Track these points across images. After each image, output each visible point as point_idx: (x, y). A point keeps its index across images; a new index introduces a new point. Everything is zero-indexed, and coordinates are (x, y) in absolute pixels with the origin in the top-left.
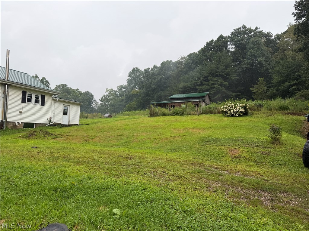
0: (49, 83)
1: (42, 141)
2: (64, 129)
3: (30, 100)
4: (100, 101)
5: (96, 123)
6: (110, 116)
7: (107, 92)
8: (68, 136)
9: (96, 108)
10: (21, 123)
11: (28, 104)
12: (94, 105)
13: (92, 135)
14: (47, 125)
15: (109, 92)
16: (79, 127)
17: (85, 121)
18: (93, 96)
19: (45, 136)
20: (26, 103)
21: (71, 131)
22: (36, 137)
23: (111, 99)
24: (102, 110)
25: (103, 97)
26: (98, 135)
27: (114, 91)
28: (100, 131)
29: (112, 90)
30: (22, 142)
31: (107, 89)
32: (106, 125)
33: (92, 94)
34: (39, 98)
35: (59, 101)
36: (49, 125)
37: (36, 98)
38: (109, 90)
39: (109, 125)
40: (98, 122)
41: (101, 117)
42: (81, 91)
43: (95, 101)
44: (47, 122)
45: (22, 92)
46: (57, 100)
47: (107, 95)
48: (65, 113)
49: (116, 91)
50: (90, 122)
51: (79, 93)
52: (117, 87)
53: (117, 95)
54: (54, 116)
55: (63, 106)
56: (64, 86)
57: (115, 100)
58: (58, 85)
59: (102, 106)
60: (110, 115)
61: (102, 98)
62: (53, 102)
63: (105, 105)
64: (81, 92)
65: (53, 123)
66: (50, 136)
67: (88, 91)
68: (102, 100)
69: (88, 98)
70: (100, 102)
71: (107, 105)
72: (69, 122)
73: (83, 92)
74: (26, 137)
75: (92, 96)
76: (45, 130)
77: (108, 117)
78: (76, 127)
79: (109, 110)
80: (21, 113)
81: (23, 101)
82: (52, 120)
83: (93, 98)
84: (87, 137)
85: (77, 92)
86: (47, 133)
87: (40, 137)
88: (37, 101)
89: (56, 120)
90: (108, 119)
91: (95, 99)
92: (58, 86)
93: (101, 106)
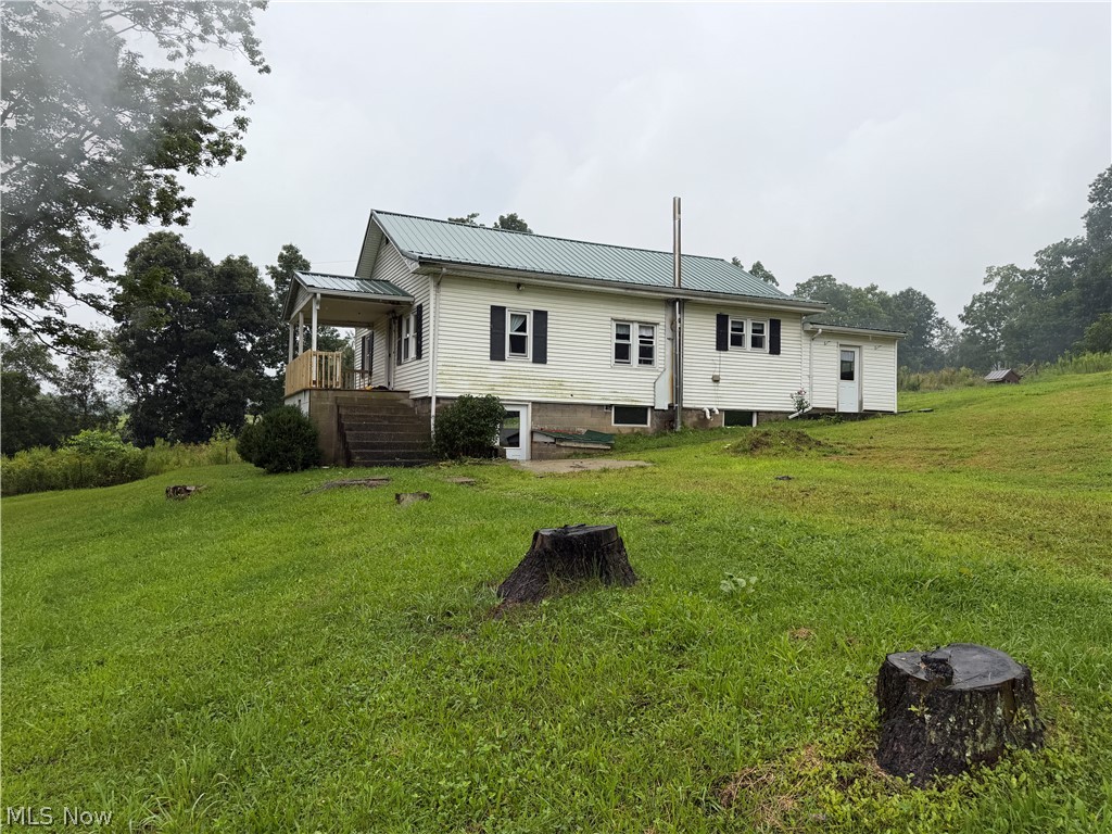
0: (774, 280)
1: (794, 463)
2: (850, 426)
3: (738, 341)
4: (963, 320)
5: (959, 404)
6: (1012, 378)
7: (989, 281)
8: (870, 448)
9: (945, 349)
10: (717, 412)
11: (733, 353)
12: (936, 341)
13: (958, 445)
14: (790, 417)
15: (997, 279)
16: (902, 421)
17: (912, 399)
18: (932, 303)
19: (798, 449)
20: (727, 350)
21: (878, 433)
22: (772, 451)
23: (1011, 310)
24: (974, 357)
25: (973, 304)
26: (983, 445)
27: (1024, 274)
28: (986, 431)
29: (1013, 269)
30: (739, 465)
31: (990, 269)
32: (1006, 410)
33: (928, 296)
34: (762, 332)
35: (826, 334)
36: (797, 414)
37: (754, 331)
38: (997, 274)
39: (1021, 408)
40: (968, 402)
41: (971, 385)
42: (884, 290)
43: (940, 322)
44: (791, 407)
45: (715, 317)
46: (820, 331)
47: (993, 295)
48: (847, 375)
49: (1033, 272)
50: (937, 403)
51: (876, 300)
52: (1037, 255)
53: (1037, 286)
54: (811, 388)
55: (839, 349)
56: (824, 282)
57: (1030, 309)
58: (803, 281)
59: (971, 338)
60: (1012, 372)
61: (968, 310)
62: (805, 340)
63: (984, 335)
64: (885, 294)
65: (810, 408)
66: (814, 449)
67: (910, 290)
68: (968, 315)
69: (912, 314)
70: (960, 327)
71: (993, 332)
72: (861, 403)
73: (890, 294)
74: (745, 451)
75: (926, 306)
76: (793, 429)
77: (1003, 381)
78: (889, 422)
79: (1004, 356)
80: (716, 380)
81: (721, 345)
82: (806, 398)
83: (932, 311)
84: (940, 452)
85: (870, 296)
86: (801, 439)
87: (783, 450)
88: (757, 343)
89: (819, 400)
90: (1007, 388)
91: (940, 316)
92: (802, 286)
93: (968, 341)
